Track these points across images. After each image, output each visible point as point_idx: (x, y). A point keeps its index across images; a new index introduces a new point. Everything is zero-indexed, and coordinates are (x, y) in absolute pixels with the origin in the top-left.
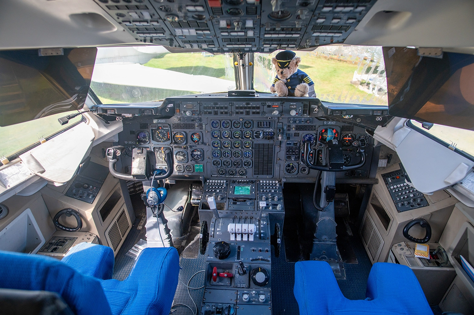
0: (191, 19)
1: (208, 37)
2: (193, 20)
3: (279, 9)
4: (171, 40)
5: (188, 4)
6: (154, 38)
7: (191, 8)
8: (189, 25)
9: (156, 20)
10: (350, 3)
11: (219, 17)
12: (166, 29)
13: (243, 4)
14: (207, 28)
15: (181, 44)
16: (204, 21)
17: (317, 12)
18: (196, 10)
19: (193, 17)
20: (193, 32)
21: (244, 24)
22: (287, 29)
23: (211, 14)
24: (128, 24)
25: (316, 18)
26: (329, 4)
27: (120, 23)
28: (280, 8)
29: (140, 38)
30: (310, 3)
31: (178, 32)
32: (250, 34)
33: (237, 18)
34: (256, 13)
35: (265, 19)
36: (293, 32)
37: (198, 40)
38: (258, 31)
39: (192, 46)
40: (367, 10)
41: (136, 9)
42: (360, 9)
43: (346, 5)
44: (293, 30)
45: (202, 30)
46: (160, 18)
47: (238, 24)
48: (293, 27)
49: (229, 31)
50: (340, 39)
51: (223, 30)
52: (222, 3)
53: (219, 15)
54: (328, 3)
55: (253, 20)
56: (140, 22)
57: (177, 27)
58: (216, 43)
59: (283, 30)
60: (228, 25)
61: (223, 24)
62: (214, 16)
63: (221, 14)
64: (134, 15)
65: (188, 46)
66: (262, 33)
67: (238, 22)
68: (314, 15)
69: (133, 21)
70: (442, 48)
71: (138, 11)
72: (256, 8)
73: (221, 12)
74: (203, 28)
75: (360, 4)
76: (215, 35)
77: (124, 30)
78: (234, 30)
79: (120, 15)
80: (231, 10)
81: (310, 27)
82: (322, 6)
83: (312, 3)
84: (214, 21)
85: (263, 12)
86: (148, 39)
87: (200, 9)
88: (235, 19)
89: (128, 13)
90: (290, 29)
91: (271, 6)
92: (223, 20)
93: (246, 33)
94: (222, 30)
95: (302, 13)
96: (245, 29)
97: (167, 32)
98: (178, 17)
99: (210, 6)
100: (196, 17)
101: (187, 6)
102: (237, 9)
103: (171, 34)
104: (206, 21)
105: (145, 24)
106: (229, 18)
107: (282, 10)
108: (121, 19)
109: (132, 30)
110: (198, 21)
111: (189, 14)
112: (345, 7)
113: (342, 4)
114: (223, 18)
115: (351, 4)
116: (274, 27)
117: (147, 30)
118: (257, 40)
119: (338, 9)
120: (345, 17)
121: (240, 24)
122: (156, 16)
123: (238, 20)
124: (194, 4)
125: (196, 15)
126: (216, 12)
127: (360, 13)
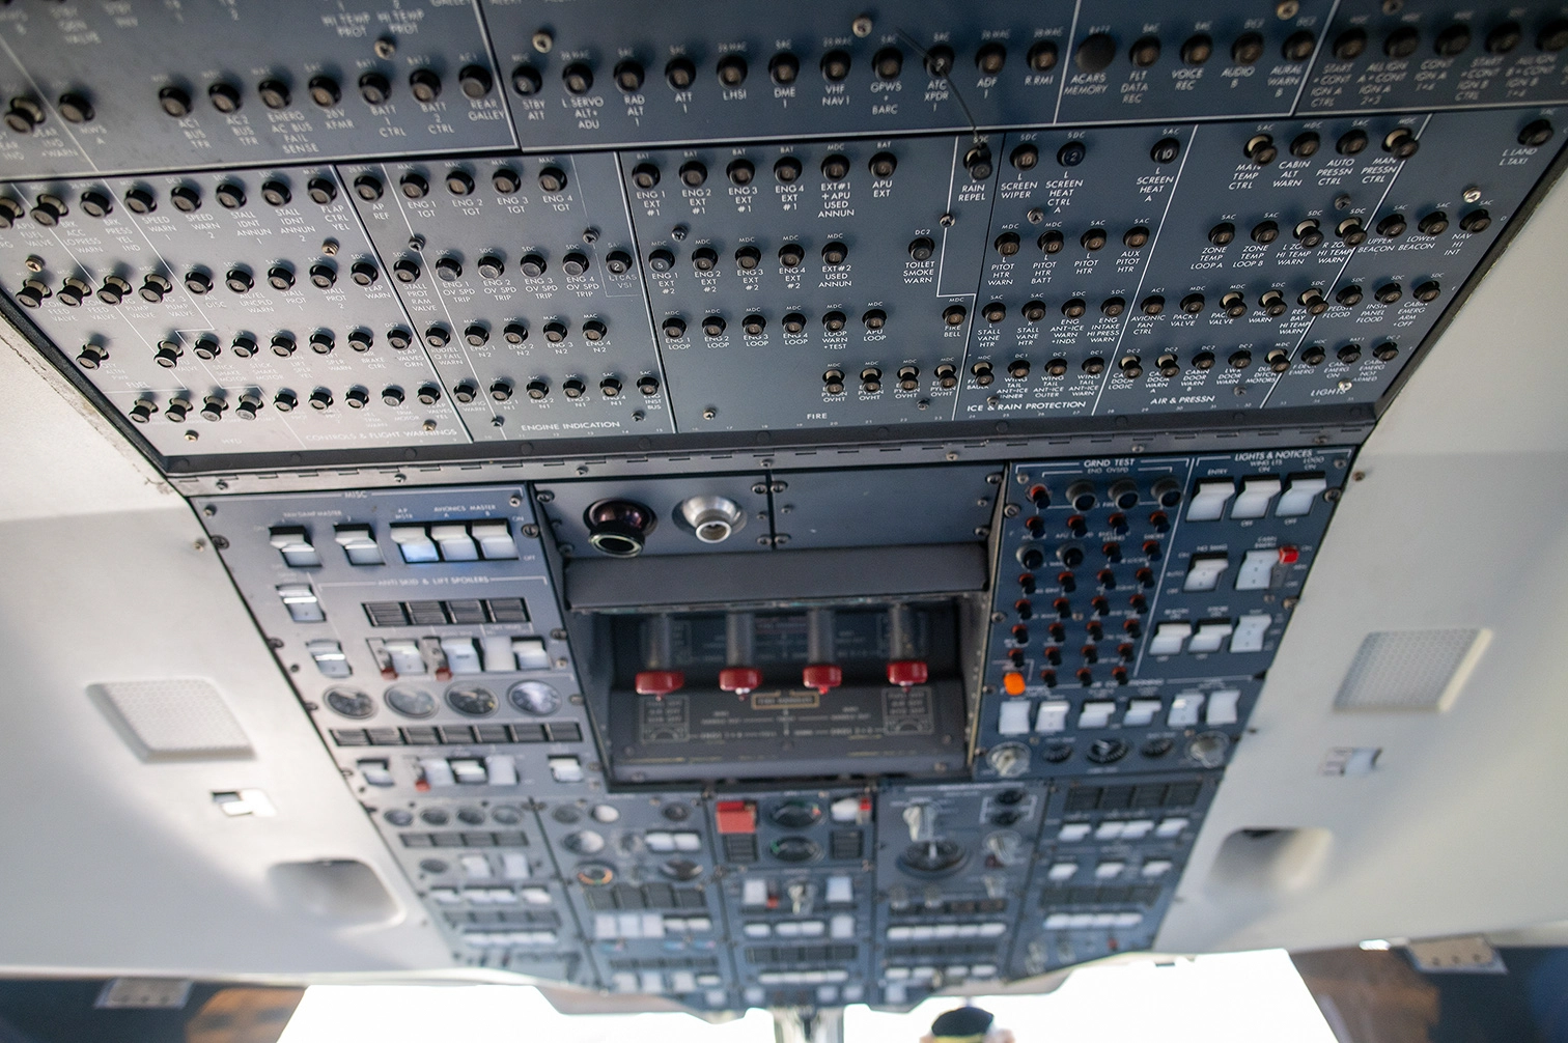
0: (652, 878)
1: (700, 944)
2: (662, 880)
3: (929, 836)
4: (573, 959)
5: (655, 826)
6: (516, 951)
7: (661, 841)
8: (643, 900)
9: (540, 882)
10: (1137, 807)
11: (743, 869)
12: (565, 915)
13: (822, 821)
14: (700, 910)
15: (605, 973)
16: (697, 885)
17: (1046, 842)
18: (675, 844)
19: (661, 872)
20: (652, 925)
21: (823, 891)
22: (962, 905)
23: (721, 860)
24: (447, 896)
25: (1045, 862)
26: (1076, 816)
27: (421, 895)
28: (935, 834)
29: (467, 952)
30: (1020, 815)
31: (606, 926)
32: (843, 927)
33: (802, 872)
34: (860, 854)
35: (887, 874)
36: (980, 917)
37: (664, 956)
38: (865, 918)
39: (639, 982)
40: (1195, 828)
41: (488, 846)
42: (1171, 827)
43: (1127, 814)
44: (979, 909)
45: (685, 918)
46: (557, 876)
47: (804, 893)
48: (980, 897)
49: (772, 918)
50: (1139, 936)
51: (753, 914)
52: (757, 822)
53: (745, 862)
54: (1074, 813)
55: (851, 875)
56: (488, 888)
57: (601, 908)
58: (725, 967)
59: (946, 909)
60: (770, 896)
61: (755, 892)
62: (731, 866)
63: (751, 858)
64: (476, 865)
65: (626, 981)
66: (881, 924)
67: (804, 884)
68: (1038, 852)
69: (469, 887)
70: (1482, 935)
71: (493, 852)
72: (861, 834)
73: (750, 850)
74: (690, 911)
75: (1170, 812)
76: (726, 937)
77: (425, 923)
78: (790, 916)
79: (432, 867)
80: (784, 847)
81: (1034, 895)
82: (1056, 822)
83: (1027, 813)
84: (726, 882)
85: (883, 847)
86: (496, 955)
87: (689, 841)
88: (793, 876)
89: (461, 857)
90: (971, 907)
91: (906, 827)
92: (756, 877)
93: (827, 923)
94: (750, 918)
95: (1001, 846)
96: (824, 910)
97: (568, 927)
98: (614, 869)
99: (721, 830)
100: (669, 870)
101: (650, 832)
102: (802, 841)
103: (580, 935)
104: (703, 883)
105: (504, 896)
106: (776, 873)
107: (941, 838)
108: (432, 879)
109: (450, 918)
110: (677, 885)
111: (652, 862)
112: (1126, 820)
113: (1115, 814)
114: (755, 873)
115: (1141, 813)
116: (917, 900)
117: (503, 920)
118: (864, 951)
119: (1108, 830)
120: (1136, 857)
121: (811, 890)
122: (547, 869)
123: (802, 879)
124: (672, 826)
125: (671, 865)
126: (736, 853)
127: (1177, 839)
